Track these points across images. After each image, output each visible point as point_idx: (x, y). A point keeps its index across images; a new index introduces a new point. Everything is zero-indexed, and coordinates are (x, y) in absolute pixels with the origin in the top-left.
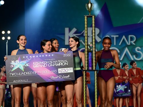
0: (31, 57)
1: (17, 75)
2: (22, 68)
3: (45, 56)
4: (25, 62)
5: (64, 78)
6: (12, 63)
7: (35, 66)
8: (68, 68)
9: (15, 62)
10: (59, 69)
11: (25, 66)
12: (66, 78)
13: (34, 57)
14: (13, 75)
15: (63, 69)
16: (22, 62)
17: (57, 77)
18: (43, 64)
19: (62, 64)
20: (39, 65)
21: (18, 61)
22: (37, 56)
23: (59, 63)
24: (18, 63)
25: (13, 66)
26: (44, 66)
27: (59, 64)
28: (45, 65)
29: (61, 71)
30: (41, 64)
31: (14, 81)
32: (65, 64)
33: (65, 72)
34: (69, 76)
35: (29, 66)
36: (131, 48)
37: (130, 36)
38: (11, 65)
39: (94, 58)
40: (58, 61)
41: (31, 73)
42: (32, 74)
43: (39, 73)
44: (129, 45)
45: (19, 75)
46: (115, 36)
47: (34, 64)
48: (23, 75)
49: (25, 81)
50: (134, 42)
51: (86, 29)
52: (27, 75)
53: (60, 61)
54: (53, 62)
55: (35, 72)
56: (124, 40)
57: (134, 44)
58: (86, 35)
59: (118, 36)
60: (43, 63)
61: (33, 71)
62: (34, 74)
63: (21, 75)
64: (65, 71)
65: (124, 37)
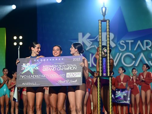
0: (41, 60)
1: (26, 78)
2: (32, 71)
3: (55, 59)
4: (35, 65)
5: (72, 83)
6: (23, 66)
7: (44, 69)
8: (76, 73)
9: (26, 65)
10: (67, 74)
11: (35, 69)
12: (73, 83)
13: (44, 60)
14: (22, 77)
15: (71, 73)
16: (32, 65)
17: (65, 82)
18: (52, 68)
19: (71, 68)
20: (48, 68)
21: (29, 64)
22: (48, 60)
23: (68, 67)
24: (28, 66)
25: (23, 69)
26: (53, 70)
27: (68, 69)
28: (55, 69)
29: (69, 75)
30: (50, 68)
31: (23, 84)
32: (74, 68)
33: (73, 77)
34: (76, 81)
35: (39, 69)
36: (146, 53)
37: (145, 41)
38: (22, 68)
39: (108, 64)
40: (67, 65)
41: (40, 76)
42: (41, 78)
43: (48, 77)
44: (145, 51)
45: (28, 78)
46: (130, 42)
47: (43, 67)
48: (32, 78)
49: (33, 84)
50: (150, 48)
51: (100, 33)
52: (36, 78)
53: (69, 66)
54: (62, 66)
55: (43, 76)
56: (139, 45)
57: (150, 49)
58: (100, 40)
59: (133, 41)
60: (52, 66)
61: (42, 74)
62: (43, 77)
63: (31, 78)
64: (74, 75)
65: (139, 42)
